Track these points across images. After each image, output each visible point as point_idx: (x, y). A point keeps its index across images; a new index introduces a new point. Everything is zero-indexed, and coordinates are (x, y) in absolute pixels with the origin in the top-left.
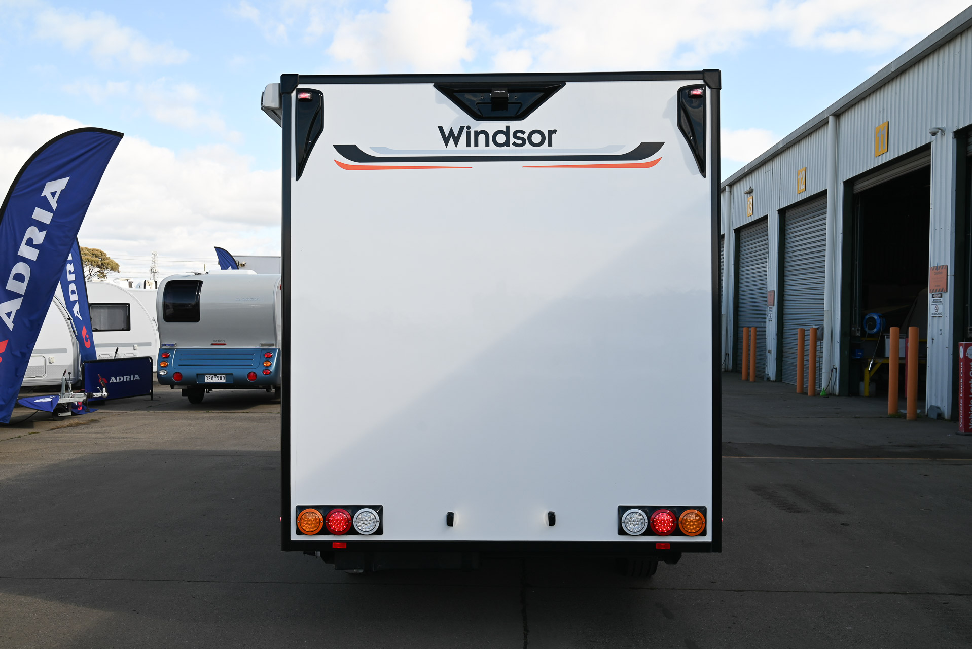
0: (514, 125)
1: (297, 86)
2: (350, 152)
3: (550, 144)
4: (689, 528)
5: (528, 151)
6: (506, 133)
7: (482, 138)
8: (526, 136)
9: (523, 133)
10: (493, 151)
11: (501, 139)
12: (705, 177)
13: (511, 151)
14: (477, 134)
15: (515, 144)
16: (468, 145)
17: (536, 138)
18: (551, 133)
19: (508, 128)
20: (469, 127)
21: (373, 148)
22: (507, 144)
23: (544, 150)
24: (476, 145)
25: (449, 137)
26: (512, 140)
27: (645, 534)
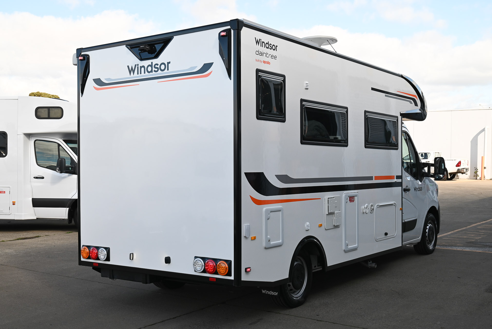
0: (155, 61)
1: (81, 54)
2: (98, 82)
3: (168, 70)
4: (222, 271)
5: (160, 74)
6: (151, 66)
7: (143, 69)
8: (158, 66)
9: (157, 65)
10: (147, 75)
11: (150, 69)
12: (231, 80)
13: (153, 75)
14: (141, 67)
15: (155, 71)
16: (138, 74)
17: (163, 67)
18: (169, 63)
19: (152, 63)
20: (138, 65)
21: (106, 79)
22: (152, 71)
23: (166, 73)
24: (141, 73)
25: (131, 70)
26: (154, 69)
27: (202, 272)
